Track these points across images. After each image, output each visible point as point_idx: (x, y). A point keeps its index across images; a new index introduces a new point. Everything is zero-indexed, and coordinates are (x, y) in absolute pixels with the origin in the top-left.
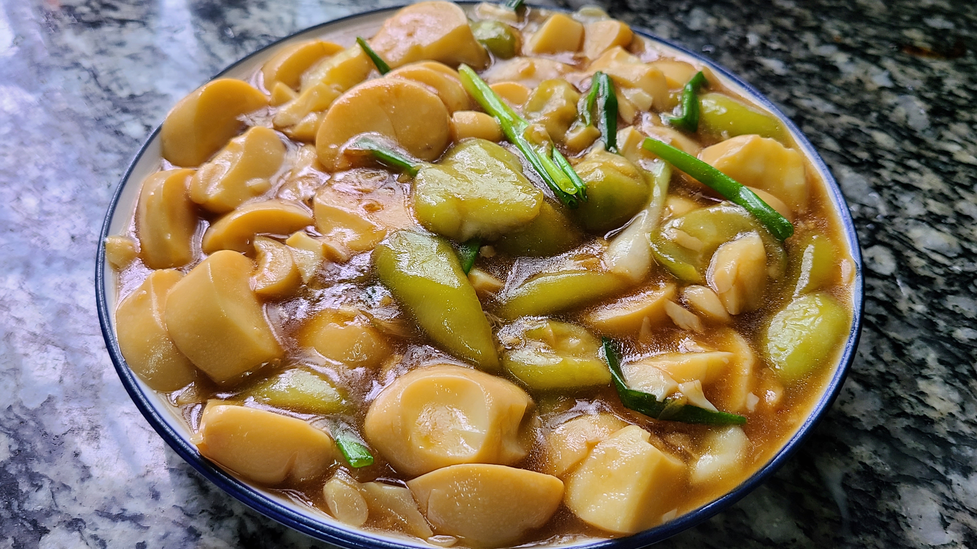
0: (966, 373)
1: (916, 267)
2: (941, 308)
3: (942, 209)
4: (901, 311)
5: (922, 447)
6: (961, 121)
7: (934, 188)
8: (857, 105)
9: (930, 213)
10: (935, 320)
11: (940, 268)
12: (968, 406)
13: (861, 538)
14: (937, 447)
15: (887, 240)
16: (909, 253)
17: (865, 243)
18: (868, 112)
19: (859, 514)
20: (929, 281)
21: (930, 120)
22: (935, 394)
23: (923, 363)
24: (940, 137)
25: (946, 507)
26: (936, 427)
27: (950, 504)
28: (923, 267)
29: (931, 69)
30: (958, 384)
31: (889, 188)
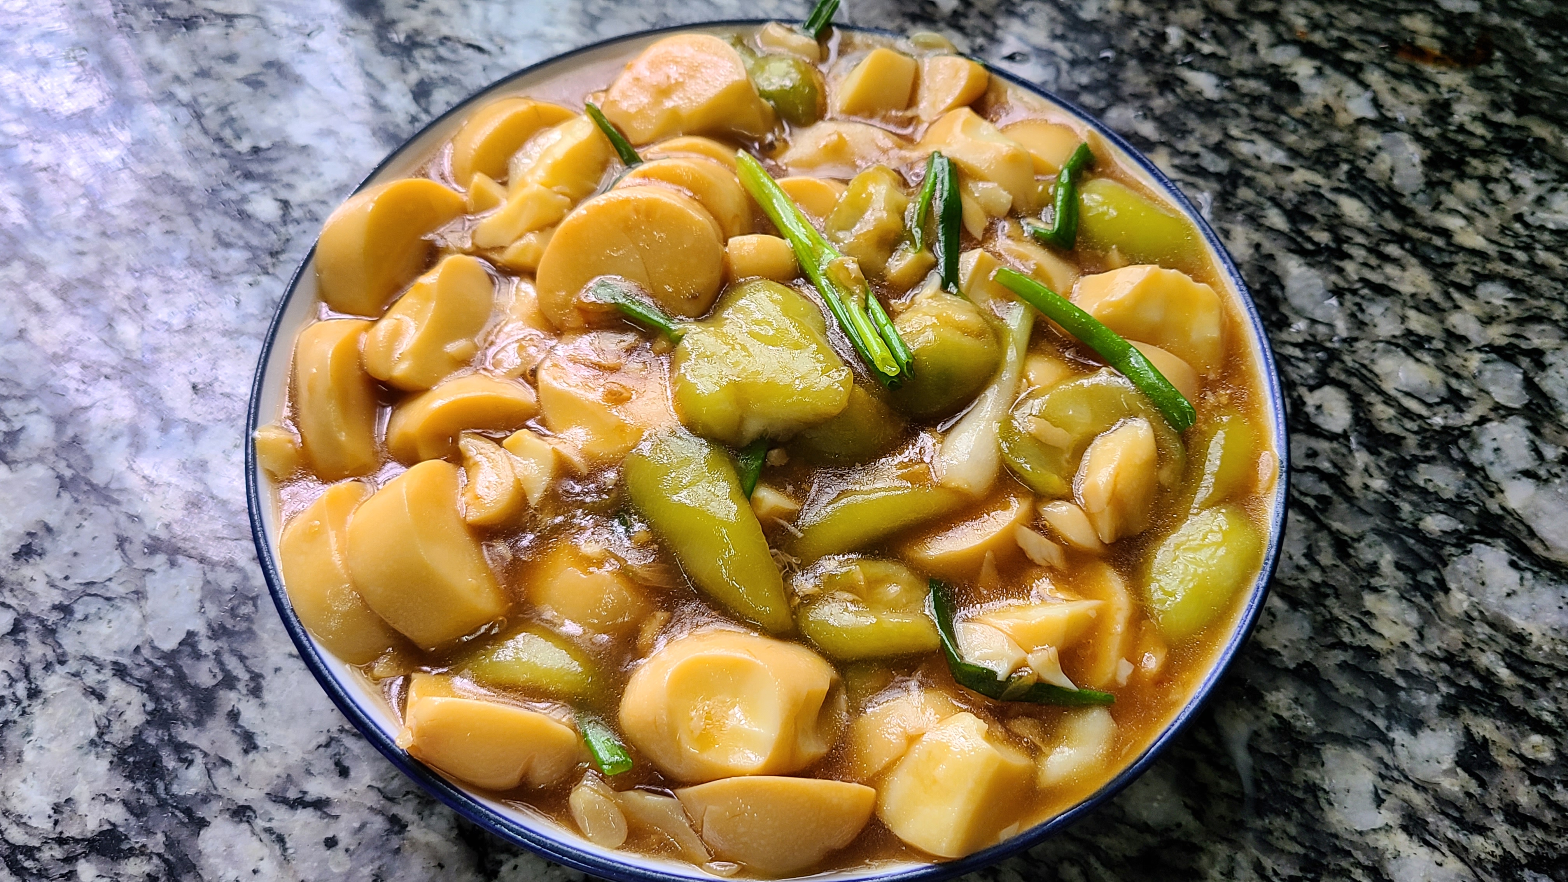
0: (1431, 582)
1: (1379, 420)
2: (1409, 483)
3: (1426, 326)
4: (1351, 490)
5: (1360, 693)
6: (1471, 177)
7: (1419, 290)
8: (1320, 151)
9: (1409, 333)
10: (1398, 502)
11: (1414, 421)
12: (1427, 632)
13: (1267, 821)
14: (1379, 692)
15: (1343, 377)
16: (1372, 397)
17: (1312, 382)
18: (1336, 164)
19: (1266, 787)
20: (1396, 441)
21: (1426, 176)
22: (1384, 614)
23: (1373, 569)
24: (1437, 206)
25: (1383, 777)
26: (1382, 662)
27: (1389, 773)
28: (1390, 420)
29: (1437, 86)
30: (1419, 600)
31: (1354, 292)
